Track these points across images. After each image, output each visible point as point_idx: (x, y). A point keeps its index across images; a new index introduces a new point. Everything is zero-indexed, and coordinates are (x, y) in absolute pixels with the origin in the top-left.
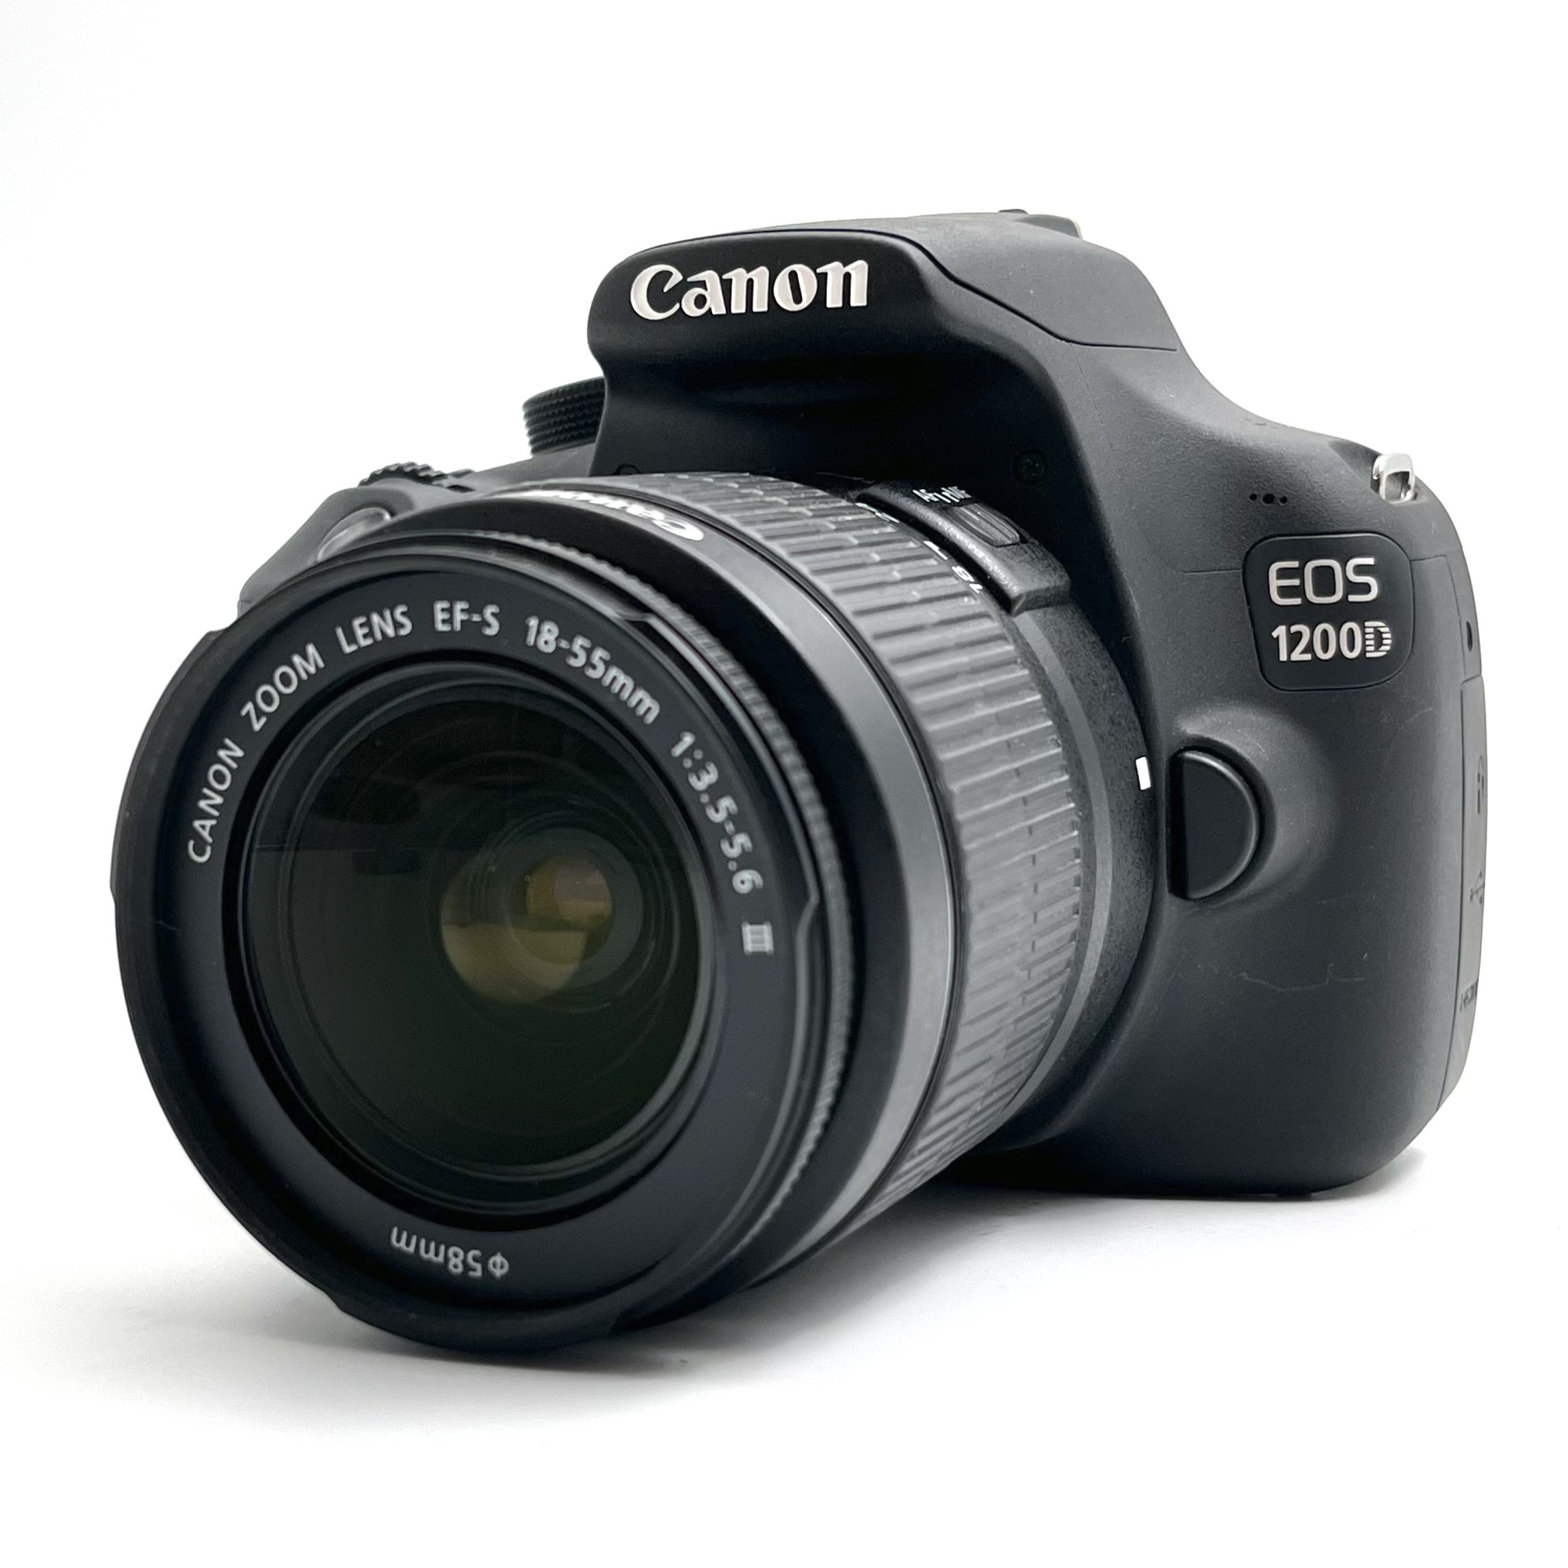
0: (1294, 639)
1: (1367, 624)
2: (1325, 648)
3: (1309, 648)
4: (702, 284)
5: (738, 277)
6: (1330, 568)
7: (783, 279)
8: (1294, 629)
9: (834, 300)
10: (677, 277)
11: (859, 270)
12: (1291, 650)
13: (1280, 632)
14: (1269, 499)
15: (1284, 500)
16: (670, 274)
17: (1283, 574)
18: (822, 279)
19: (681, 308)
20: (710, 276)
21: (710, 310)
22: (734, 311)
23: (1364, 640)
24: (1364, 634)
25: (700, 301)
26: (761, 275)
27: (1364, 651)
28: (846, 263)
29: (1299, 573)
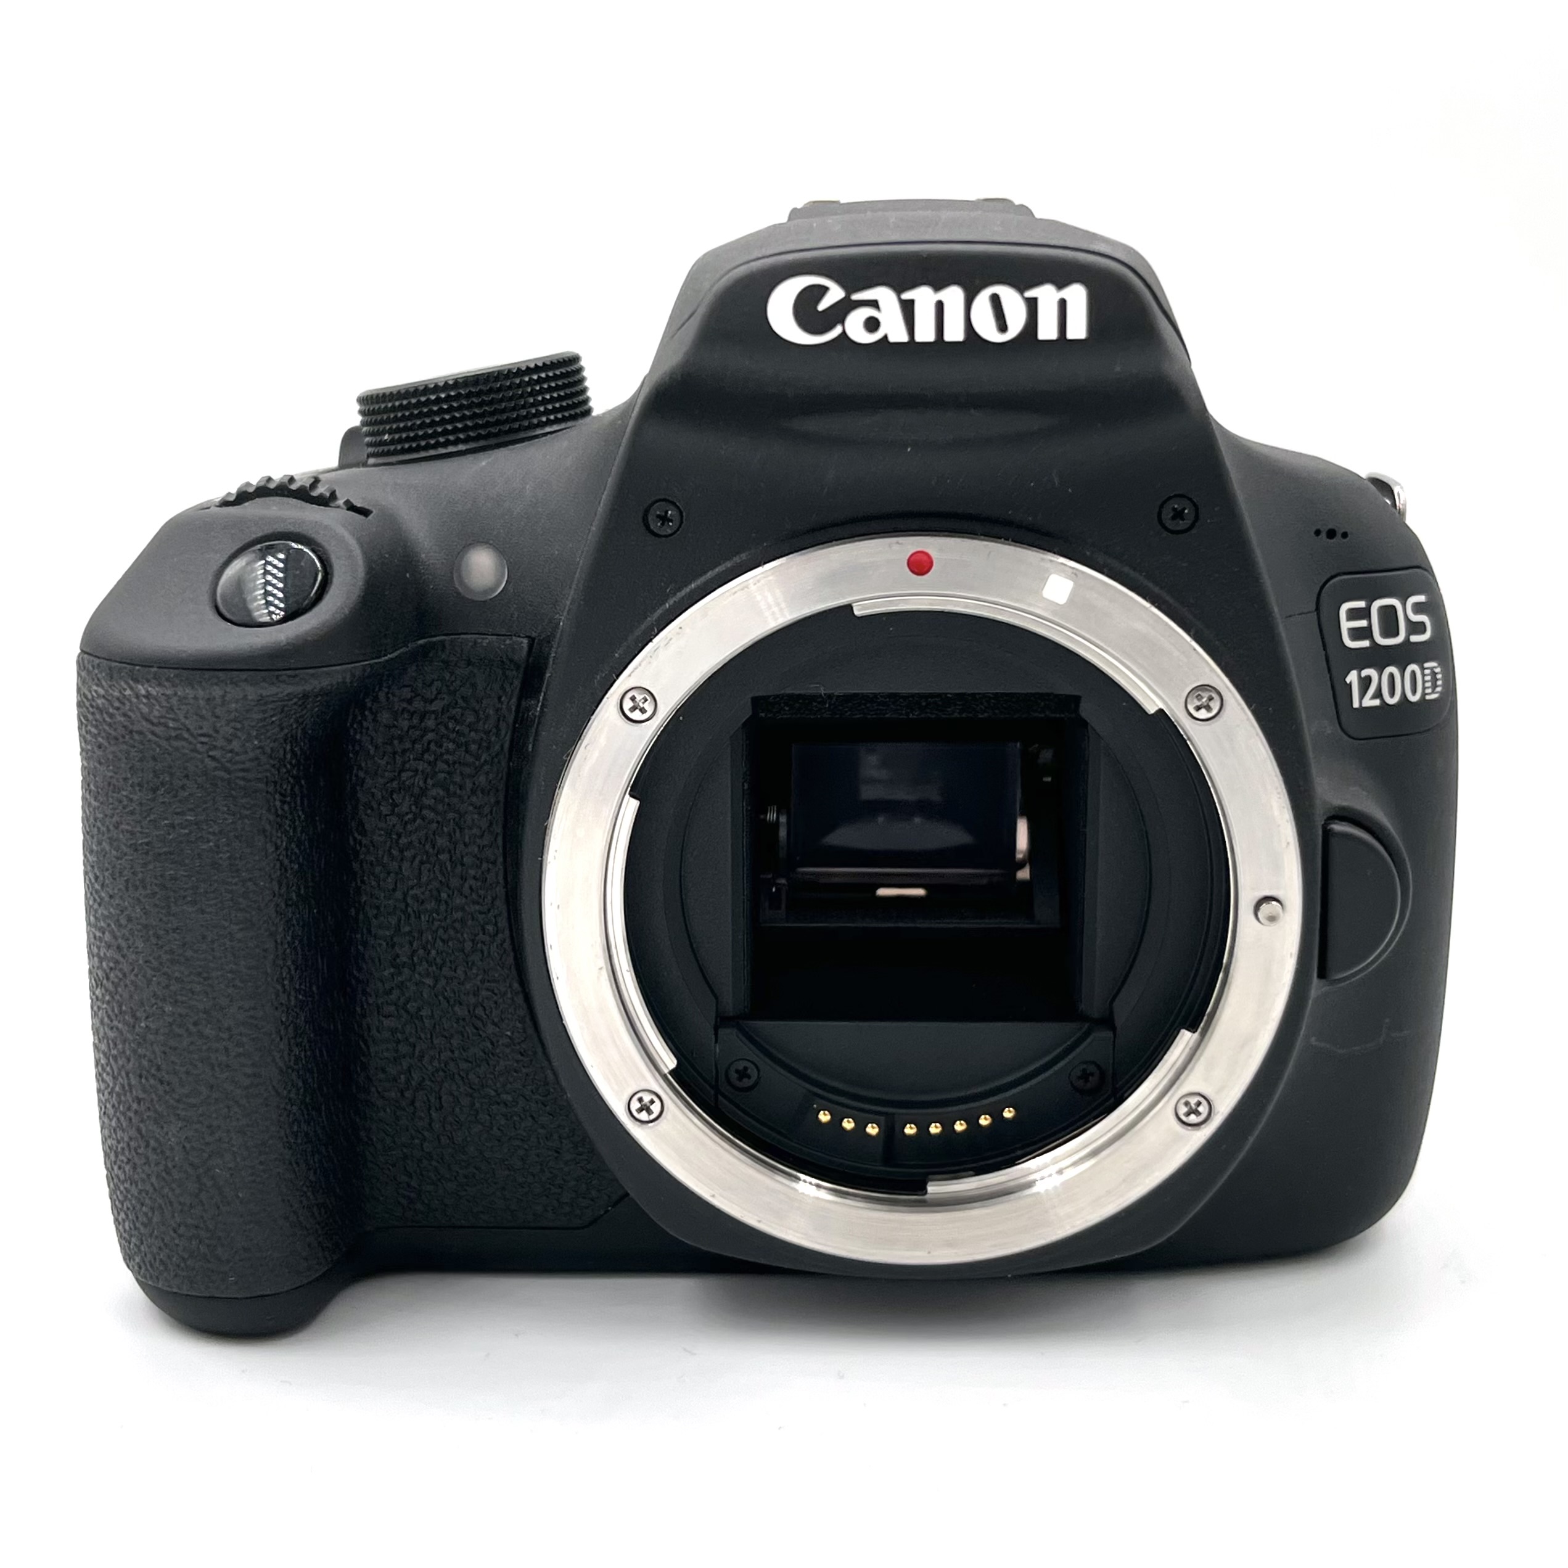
0: (1365, 683)
1: (1426, 665)
2: (1392, 693)
3: (1378, 694)
4: (874, 304)
5: (923, 297)
6: (1393, 607)
7: (982, 301)
8: (1365, 673)
9: (1047, 330)
10: (835, 294)
11: (1077, 296)
12: (1362, 695)
13: (1353, 677)
14: (1331, 534)
15: (1345, 535)
16: (824, 290)
17: (1353, 614)
18: (1032, 305)
19: (844, 332)
20: (883, 294)
21: (886, 337)
22: (919, 338)
23: (1424, 682)
24: (1424, 675)
25: (872, 325)
26: (954, 296)
27: (1424, 694)
28: (1060, 286)
29: (1365, 613)
